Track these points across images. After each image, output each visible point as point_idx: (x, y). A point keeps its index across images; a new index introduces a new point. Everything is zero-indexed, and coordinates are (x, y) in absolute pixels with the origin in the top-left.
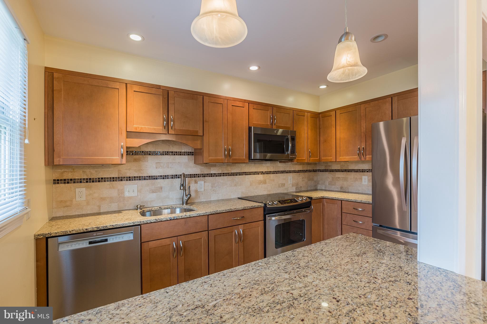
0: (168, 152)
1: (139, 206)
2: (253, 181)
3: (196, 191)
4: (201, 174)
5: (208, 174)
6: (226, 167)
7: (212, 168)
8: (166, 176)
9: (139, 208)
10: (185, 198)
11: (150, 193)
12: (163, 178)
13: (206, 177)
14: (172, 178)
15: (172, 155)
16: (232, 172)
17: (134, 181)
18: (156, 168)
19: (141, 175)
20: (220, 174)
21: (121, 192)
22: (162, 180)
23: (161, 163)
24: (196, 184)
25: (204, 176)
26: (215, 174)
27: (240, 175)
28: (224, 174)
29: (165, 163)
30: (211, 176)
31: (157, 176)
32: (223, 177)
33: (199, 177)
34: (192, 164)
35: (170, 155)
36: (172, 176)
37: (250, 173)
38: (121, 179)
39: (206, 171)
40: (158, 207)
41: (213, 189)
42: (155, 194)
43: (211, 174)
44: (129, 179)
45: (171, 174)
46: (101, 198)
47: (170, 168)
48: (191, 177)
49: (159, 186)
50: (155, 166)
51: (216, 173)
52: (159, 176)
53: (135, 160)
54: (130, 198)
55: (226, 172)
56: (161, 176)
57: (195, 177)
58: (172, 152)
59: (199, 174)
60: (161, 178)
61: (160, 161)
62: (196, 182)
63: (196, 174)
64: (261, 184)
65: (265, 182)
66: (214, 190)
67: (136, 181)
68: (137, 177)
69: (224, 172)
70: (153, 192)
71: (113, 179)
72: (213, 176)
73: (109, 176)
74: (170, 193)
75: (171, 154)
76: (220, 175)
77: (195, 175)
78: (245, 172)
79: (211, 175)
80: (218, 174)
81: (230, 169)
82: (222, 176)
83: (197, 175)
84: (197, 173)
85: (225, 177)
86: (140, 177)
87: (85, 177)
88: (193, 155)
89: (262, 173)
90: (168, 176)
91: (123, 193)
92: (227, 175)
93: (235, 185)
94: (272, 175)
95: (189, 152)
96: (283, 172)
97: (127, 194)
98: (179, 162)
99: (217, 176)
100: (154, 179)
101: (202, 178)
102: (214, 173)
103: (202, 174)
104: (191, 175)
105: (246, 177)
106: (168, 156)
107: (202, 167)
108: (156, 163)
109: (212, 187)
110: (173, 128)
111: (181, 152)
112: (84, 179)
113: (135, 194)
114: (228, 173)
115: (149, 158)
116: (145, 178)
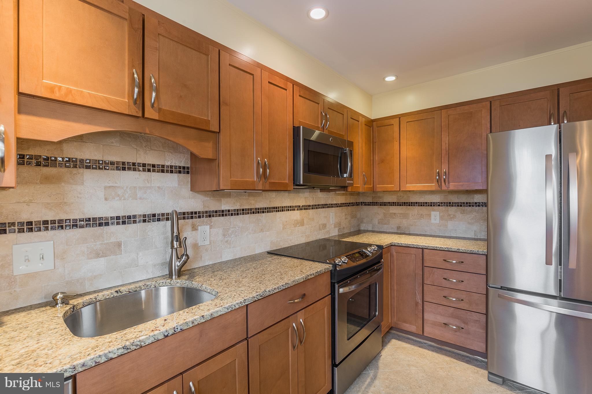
0: (134, 164)
1: (60, 296)
2: (286, 222)
3: (196, 246)
4: (203, 212)
5: (216, 212)
6: (247, 197)
7: (224, 200)
8: (129, 217)
9: (59, 301)
10: (176, 264)
11: (91, 258)
12: (124, 223)
13: (213, 216)
14: (144, 221)
15: (144, 170)
16: (257, 207)
17: (43, 233)
18: (106, 199)
19: (64, 217)
20: (238, 210)
21: (3, 264)
22: (121, 227)
23: (119, 187)
24: (194, 232)
25: (210, 214)
26: (229, 211)
27: (268, 212)
28: (243, 210)
29: (127, 187)
30: (223, 215)
31: (107, 218)
32: (242, 216)
33: (199, 217)
34: (186, 190)
35: (140, 171)
36: (144, 216)
37: (282, 209)
38: (1, 228)
39: (213, 205)
40: (113, 291)
41: (226, 239)
42: (102, 260)
43: (223, 211)
44: (29, 227)
45: (142, 213)
47: (140, 199)
48: (184, 218)
49: (113, 240)
50: (102, 195)
51: (230, 208)
52: (112, 218)
53: (47, 180)
54: (32, 276)
55: (247, 207)
56: (118, 218)
57: (192, 218)
58: (144, 165)
59: (199, 212)
60: (118, 223)
61: (116, 183)
62: (194, 228)
63: (194, 211)
64: (298, 226)
65: (301, 223)
66: (227, 242)
67: (51, 233)
68: (53, 222)
69: (244, 208)
70: (98, 255)
72: (226, 215)
74: (141, 254)
75: (141, 168)
76: (237, 213)
77: (192, 213)
78: (275, 206)
79: (223, 213)
80: (235, 210)
81: (253, 202)
82: (241, 214)
83: (196, 213)
84: (197, 210)
85: (245, 216)
86: (60, 221)
88: (188, 173)
89: (299, 208)
90: (135, 216)
91: (8, 265)
92: (248, 213)
93: (262, 230)
94: (311, 212)
95: (180, 167)
96: (324, 206)
97: (20, 268)
98: (159, 187)
99: (232, 215)
100: (100, 225)
101: (205, 219)
102: (227, 208)
103: (206, 212)
104: (184, 213)
105: (277, 215)
106: (134, 172)
107: (206, 199)
108: (106, 188)
109: (224, 235)
110: (156, 106)
111: (163, 166)
113: (48, 264)
114: (251, 209)
115: (88, 175)
116: (75, 224)
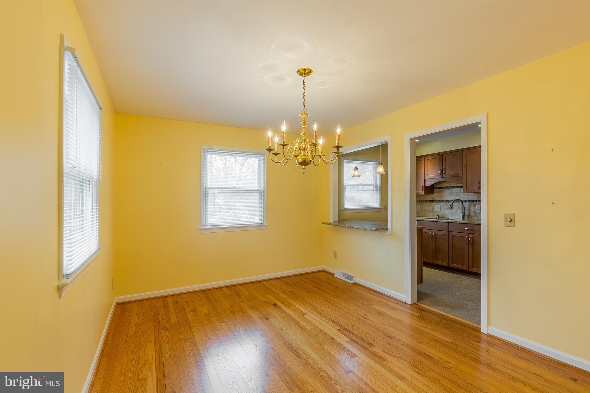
0: (456, 186)
3: (475, 212)
11: (447, 210)
15: (459, 188)
19: (442, 200)
21: (433, 208)
29: (454, 193)
31: (450, 201)
33: (477, 202)
38: (433, 201)
42: (449, 211)
44: (437, 201)
46: (426, 210)
47: (458, 196)
48: (471, 202)
50: (449, 195)
53: (440, 192)
54: (437, 211)
57: (474, 202)
58: (459, 186)
59: (477, 200)
62: (475, 206)
67: (440, 203)
68: (440, 201)
71: (430, 201)
73: (429, 200)
75: (458, 187)
77: (474, 200)
83: (475, 200)
84: (476, 200)
87: (420, 200)
91: (434, 208)
97: (436, 210)
101: (479, 203)
104: (471, 200)
106: (456, 188)
108: (450, 193)
110: (445, 174)
112: (420, 201)
113: (439, 210)
115: (446, 190)
116: (444, 201)
